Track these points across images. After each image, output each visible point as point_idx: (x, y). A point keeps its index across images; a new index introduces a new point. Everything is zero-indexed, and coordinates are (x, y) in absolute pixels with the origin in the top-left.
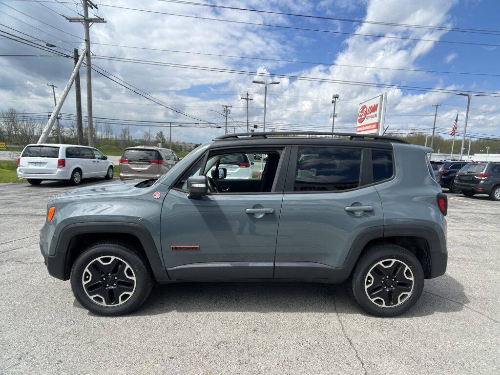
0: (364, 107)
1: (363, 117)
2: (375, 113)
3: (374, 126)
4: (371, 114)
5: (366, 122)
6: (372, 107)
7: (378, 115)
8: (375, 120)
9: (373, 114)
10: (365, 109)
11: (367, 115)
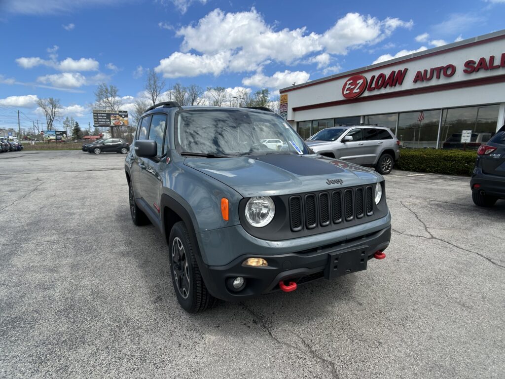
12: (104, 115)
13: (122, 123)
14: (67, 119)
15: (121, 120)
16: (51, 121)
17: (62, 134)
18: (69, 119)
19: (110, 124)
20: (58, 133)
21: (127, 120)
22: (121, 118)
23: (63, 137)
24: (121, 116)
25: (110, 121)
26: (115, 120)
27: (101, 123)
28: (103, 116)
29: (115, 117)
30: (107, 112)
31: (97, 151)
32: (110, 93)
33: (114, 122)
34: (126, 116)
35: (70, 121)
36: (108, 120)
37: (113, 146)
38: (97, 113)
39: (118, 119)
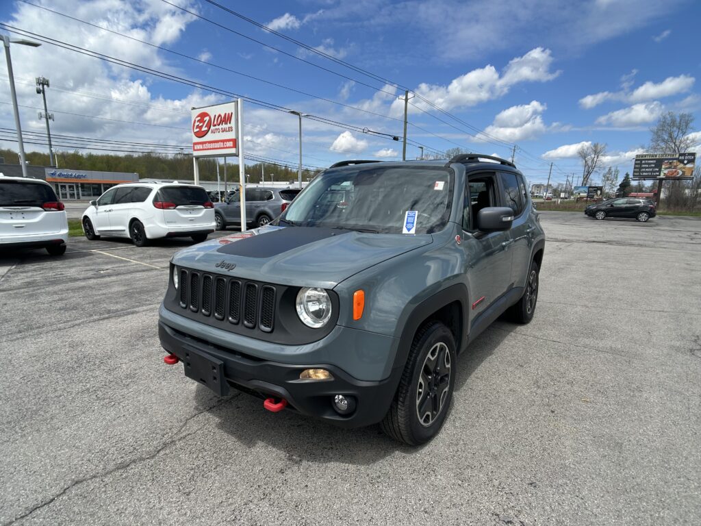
0: (203, 115)
1: (204, 129)
2: (229, 125)
3: (231, 144)
4: (220, 127)
5: (209, 137)
6: (220, 116)
7: (234, 129)
8: (231, 135)
9: (224, 126)
10: (207, 119)
11: (212, 128)
12: (651, 162)
13: (681, 173)
14: (610, 169)
15: (680, 169)
16: (589, 173)
17: (596, 191)
18: (613, 169)
19: (659, 175)
20: (591, 189)
21: (692, 168)
22: (682, 165)
23: (597, 194)
24: (682, 162)
25: (660, 171)
26: (669, 168)
27: (645, 174)
28: (649, 164)
29: (671, 163)
30: (658, 157)
31: (601, 215)
32: (677, 127)
33: (666, 172)
34: (692, 161)
35: (613, 173)
36: (657, 169)
37: (627, 209)
38: (641, 160)
39: (675, 167)
